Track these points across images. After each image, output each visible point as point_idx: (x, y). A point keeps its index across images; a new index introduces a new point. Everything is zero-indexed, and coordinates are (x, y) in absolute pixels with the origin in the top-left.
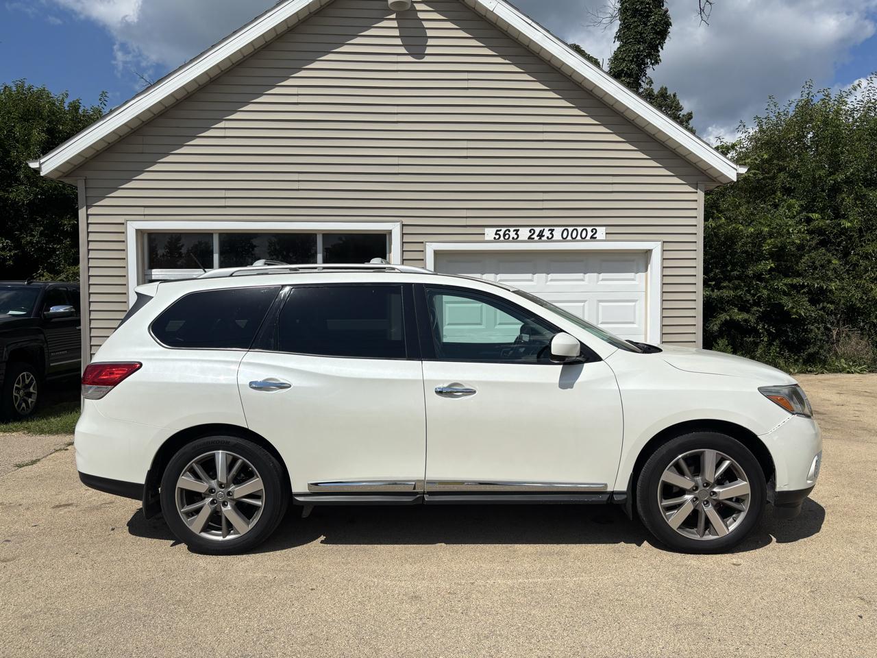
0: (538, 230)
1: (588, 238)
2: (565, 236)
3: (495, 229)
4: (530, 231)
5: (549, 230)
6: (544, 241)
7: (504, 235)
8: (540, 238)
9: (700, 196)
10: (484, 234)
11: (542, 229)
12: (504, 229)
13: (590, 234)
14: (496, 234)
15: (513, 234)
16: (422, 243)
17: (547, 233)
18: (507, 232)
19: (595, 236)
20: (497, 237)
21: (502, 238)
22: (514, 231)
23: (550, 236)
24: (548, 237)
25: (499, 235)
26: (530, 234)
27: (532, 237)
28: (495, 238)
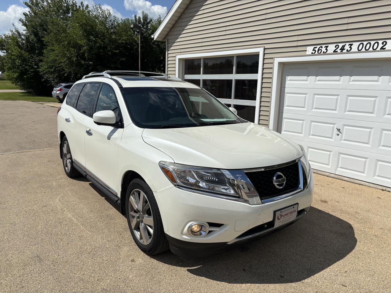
0: (341, 45)
1: (379, 49)
2: (360, 48)
3: (313, 47)
4: (336, 47)
5: (349, 45)
6: (345, 53)
7: (318, 50)
8: (342, 51)
10: (306, 51)
11: (344, 44)
12: (318, 47)
13: (381, 45)
14: (313, 50)
15: (324, 49)
16: (273, 58)
17: (347, 47)
18: (320, 48)
19: (384, 47)
20: (314, 52)
21: (317, 53)
22: (325, 47)
23: (349, 49)
24: (347, 50)
25: (315, 51)
26: (336, 48)
27: (336, 50)
28: (312, 53)
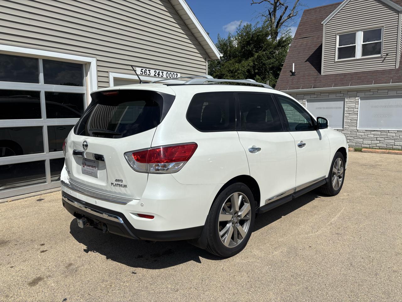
2: (167, 76)
3: (141, 69)
5: (162, 72)
7: (145, 72)
8: (158, 76)
9: (207, 64)
10: (136, 71)
11: (159, 71)
12: (144, 69)
13: (175, 76)
14: (141, 71)
15: (148, 72)
16: (108, 72)
23: (162, 75)
26: (155, 73)
28: (141, 73)
